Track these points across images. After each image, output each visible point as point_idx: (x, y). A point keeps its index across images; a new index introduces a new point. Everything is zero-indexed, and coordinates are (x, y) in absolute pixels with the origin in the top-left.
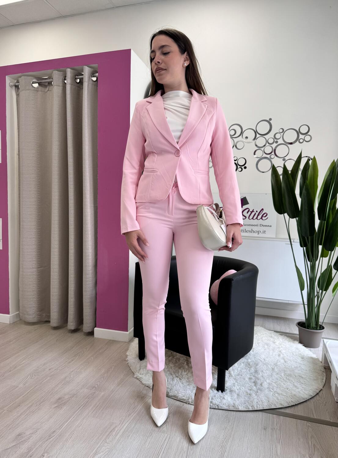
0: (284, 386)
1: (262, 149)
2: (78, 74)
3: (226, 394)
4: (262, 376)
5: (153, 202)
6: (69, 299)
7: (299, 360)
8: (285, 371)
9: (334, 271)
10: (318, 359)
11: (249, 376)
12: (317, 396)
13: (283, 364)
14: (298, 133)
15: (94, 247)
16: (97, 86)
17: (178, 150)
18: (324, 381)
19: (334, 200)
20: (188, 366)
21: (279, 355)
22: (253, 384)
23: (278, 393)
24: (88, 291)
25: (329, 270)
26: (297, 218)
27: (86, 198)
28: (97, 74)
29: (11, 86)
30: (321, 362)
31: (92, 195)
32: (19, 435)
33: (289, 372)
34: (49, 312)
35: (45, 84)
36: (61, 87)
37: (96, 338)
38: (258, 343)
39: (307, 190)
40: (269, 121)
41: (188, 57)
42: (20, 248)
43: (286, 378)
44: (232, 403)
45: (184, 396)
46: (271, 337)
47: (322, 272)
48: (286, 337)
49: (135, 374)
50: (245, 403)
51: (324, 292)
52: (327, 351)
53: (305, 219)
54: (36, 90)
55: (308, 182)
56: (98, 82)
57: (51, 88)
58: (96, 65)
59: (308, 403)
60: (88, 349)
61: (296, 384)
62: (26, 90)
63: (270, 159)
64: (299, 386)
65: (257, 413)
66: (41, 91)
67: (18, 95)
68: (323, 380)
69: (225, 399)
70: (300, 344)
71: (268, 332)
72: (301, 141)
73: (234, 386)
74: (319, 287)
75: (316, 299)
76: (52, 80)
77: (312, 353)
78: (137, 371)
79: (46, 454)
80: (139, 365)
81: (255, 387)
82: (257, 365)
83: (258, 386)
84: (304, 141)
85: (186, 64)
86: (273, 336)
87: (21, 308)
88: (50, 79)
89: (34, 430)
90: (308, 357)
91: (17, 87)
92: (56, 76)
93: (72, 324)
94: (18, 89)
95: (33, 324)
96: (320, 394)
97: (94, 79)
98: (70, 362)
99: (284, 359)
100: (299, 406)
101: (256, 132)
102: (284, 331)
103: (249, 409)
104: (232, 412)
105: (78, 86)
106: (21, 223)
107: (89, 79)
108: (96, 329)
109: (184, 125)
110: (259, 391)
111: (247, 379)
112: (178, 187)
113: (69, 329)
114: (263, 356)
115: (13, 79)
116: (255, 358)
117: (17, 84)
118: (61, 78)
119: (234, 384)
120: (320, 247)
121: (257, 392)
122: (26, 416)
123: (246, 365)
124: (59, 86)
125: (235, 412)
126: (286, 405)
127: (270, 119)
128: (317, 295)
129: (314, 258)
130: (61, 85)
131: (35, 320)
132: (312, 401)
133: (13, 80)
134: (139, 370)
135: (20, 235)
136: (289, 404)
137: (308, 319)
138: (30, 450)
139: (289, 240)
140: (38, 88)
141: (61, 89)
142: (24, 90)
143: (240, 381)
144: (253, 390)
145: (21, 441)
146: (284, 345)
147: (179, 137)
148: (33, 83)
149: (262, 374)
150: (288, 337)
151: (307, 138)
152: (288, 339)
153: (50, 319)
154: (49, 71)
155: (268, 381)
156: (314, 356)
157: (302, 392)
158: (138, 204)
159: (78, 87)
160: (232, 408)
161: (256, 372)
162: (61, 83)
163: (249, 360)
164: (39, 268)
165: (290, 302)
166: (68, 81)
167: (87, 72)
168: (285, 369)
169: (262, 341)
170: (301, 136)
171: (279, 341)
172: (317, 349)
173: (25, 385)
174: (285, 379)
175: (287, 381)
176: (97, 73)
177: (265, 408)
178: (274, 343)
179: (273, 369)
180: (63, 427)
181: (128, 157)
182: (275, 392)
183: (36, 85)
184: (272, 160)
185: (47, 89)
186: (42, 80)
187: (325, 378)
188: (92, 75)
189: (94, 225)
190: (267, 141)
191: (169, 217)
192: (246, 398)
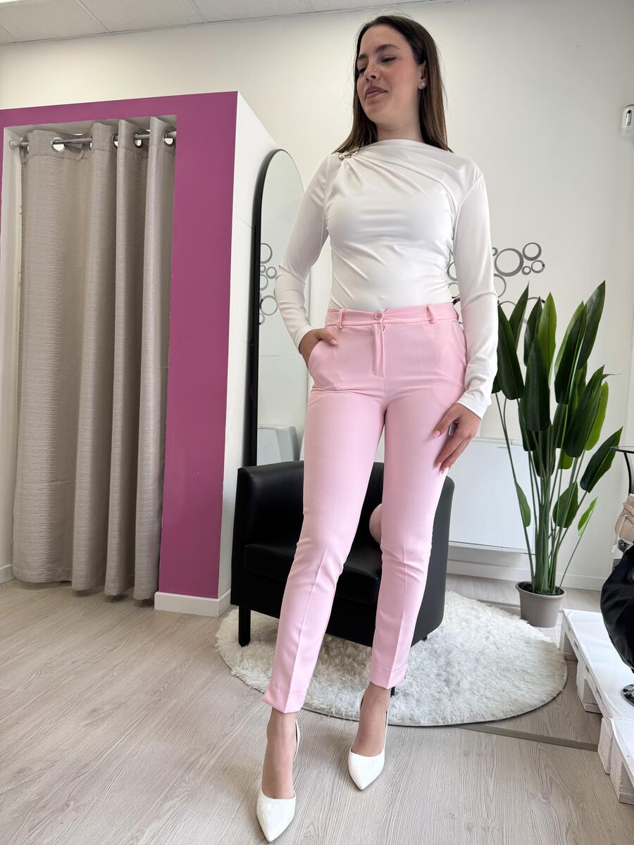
0: (498, 687)
2: (141, 130)
3: (397, 699)
4: (459, 671)
6: (109, 539)
8: (497, 663)
9: (581, 492)
10: (553, 645)
11: (436, 671)
12: (554, 702)
13: (495, 652)
14: (522, 256)
15: (158, 445)
16: (174, 154)
18: (565, 678)
19: (582, 369)
20: (328, 654)
21: (487, 638)
22: (443, 684)
23: (488, 698)
24: (146, 523)
25: (572, 490)
26: (519, 399)
27: (147, 353)
28: (174, 133)
29: (13, 148)
30: (559, 649)
31: (158, 347)
32: (20, 772)
33: (504, 665)
34: (69, 564)
35: (78, 146)
36: (108, 153)
37: (157, 611)
38: (450, 619)
39: (538, 350)
42: (17, 445)
43: (500, 673)
44: (408, 713)
45: (322, 704)
46: (473, 609)
47: (560, 495)
48: (498, 609)
49: (232, 669)
50: (431, 714)
51: (564, 529)
52: (570, 629)
53: (534, 400)
54: (60, 156)
55: (539, 336)
56: (175, 147)
57: (87, 153)
58: (172, 117)
59: (539, 713)
60: (143, 629)
61: (517, 684)
62: (41, 155)
64: (523, 686)
65: (452, 730)
66: (69, 159)
67: (24, 164)
68: (563, 676)
69: (395, 708)
70: (522, 620)
71: (466, 601)
72: (527, 270)
73: (411, 686)
74: (555, 522)
75: (550, 541)
76: (90, 139)
77: (543, 635)
78: (235, 663)
79: (72, 803)
80: (240, 654)
81: (447, 689)
82: (450, 652)
83: (453, 687)
84: (532, 272)
85: (424, 85)
86: (476, 607)
87: (15, 556)
88: (86, 137)
89: (48, 763)
90: (537, 640)
91: (23, 149)
92: (100, 132)
93: (113, 585)
94: (25, 153)
95: (38, 586)
96: (558, 699)
97: (169, 141)
98: (110, 651)
100: (524, 718)
102: (494, 601)
103: (437, 722)
104: (409, 729)
105: (139, 152)
106: (22, 399)
107: (160, 140)
108: (157, 593)
110: (454, 693)
111: (433, 676)
113: (107, 594)
114: (460, 640)
115: (16, 134)
116: (446, 641)
117: (24, 144)
118: (109, 135)
119: (411, 683)
120: (558, 451)
121: (452, 695)
122: (33, 740)
123: (431, 653)
124: (102, 150)
125: (413, 729)
126: (502, 716)
128: (552, 534)
129: (548, 470)
130: (107, 148)
131: (42, 579)
132: (545, 710)
133: (17, 137)
134: (241, 661)
135: (18, 420)
136: (506, 715)
137: (537, 577)
138: (41, 796)
139: (505, 441)
140: (62, 153)
141: (108, 157)
142: (36, 155)
143: (422, 679)
144: (444, 693)
145: (23, 781)
146: (494, 622)
148: (54, 143)
149: (458, 666)
150: (502, 609)
151: (537, 266)
152: (501, 612)
153: (71, 578)
154: (87, 123)
155: (469, 678)
156: (548, 639)
157: (527, 695)
159: (139, 154)
160: (408, 723)
161: (448, 664)
162: (108, 145)
163: (436, 646)
164: (53, 481)
165: (504, 550)
166: (121, 143)
167: (156, 127)
168: (498, 660)
169: (457, 615)
170: (527, 263)
171: (487, 616)
172: (552, 628)
173: (26, 688)
174: (498, 675)
175: (503, 678)
176: (175, 130)
177: (465, 722)
178: (479, 618)
179: (477, 660)
180: (103, 758)
182: (481, 696)
183: (60, 147)
185: (81, 155)
186: (72, 139)
187: (565, 675)
188: (165, 134)
189: (159, 403)
192: (433, 706)
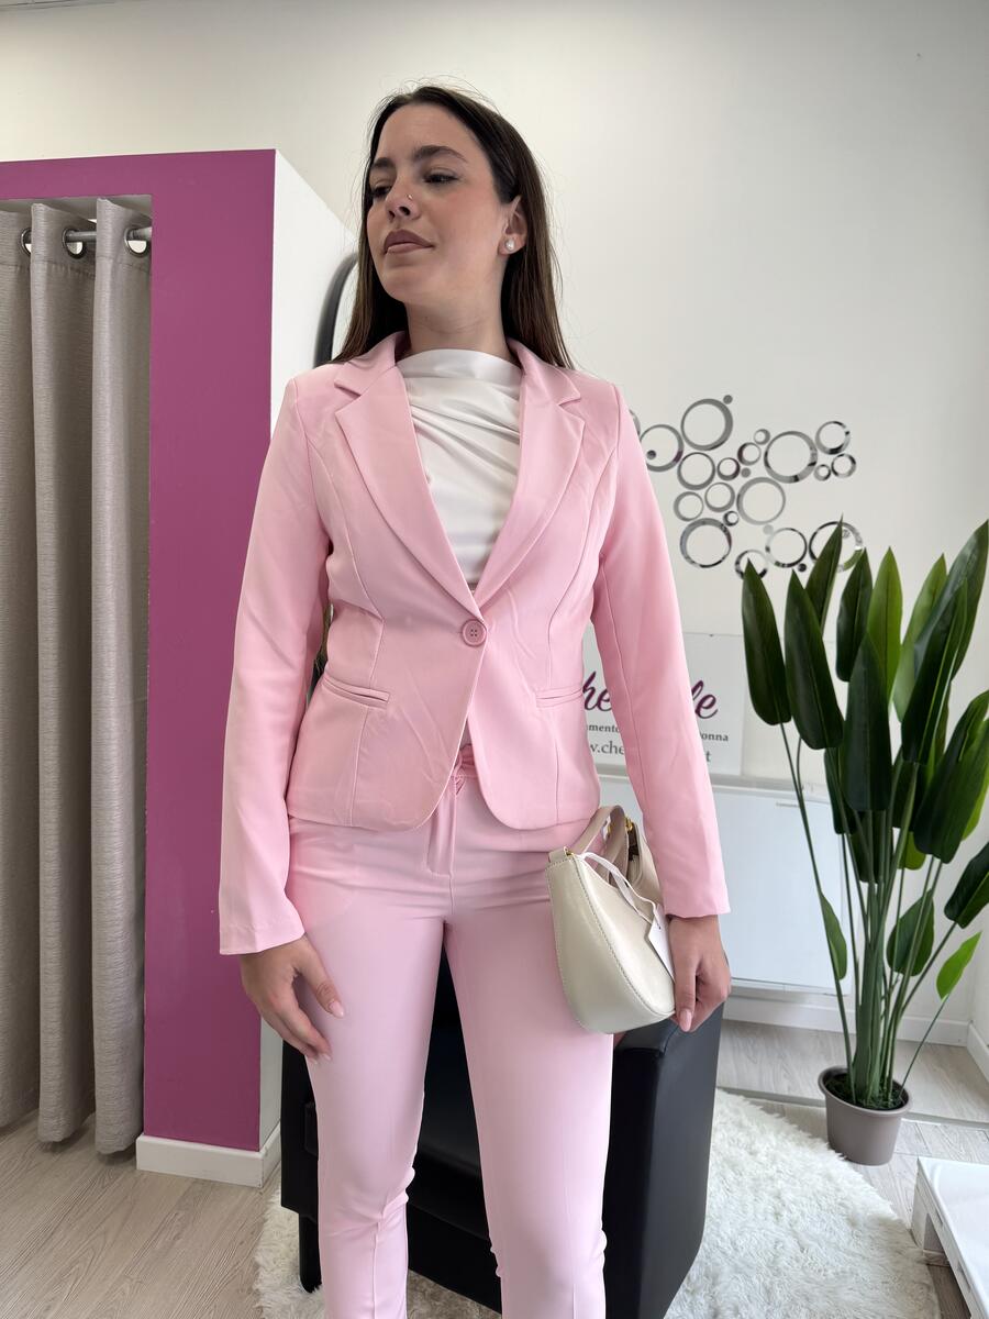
1: (701, 492)
2: (78, 223)
5: (366, 827)
6: (42, 1036)
7: (843, 1234)
10: (898, 1224)
13: (797, 1260)
14: (814, 446)
15: (131, 854)
16: (148, 274)
17: (477, 620)
24: (112, 1011)
25: (925, 906)
26: (827, 750)
27: (103, 679)
28: (148, 231)
30: (915, 1240)
33: (820, 1305)
36: (13, 269)
37: (143, 1172)
40: (723, 405)
41: (520, 217)
47: (901, 915)
51: (912, 979)
56: (151, 259)
58: (143, 199)
60: (109, 1241)
63: (725, 527)
70: (832, 1152)
72: (823, 472)
75: (883, 1002)
77: (875, 1193)
84: (832, 475)
85: (512, 246)
93: (53, 1122)
97: (139, 246)
99: (795, 1235)
101: (681, 438)
105: (76, 266)
107: (119, 245)
108: (142, 1139)
109: (501, 514)
112: (473, 763)
113: (44, 1137)
118: (13, 232)
120: (896, 831)
127: (728, 399)
130: (12, 258)
137: (859, 1064)
141: (13, 276)
146: (783, 1163)
147: (482, 564)
151: (842, 465)
158: (297, 828)
159: (78, 271)
162: (12, 251)
166: (39, 248)
167: (109, 217)
170: (823, 458)
171: (768, 1145)
172: (887, 1169)
176: (149, 225)
178: (753, 1154)
181: (257, 613)
184: (729, 528)
188: (129, 233)
190: (716, 470)
191: (431, 881)
